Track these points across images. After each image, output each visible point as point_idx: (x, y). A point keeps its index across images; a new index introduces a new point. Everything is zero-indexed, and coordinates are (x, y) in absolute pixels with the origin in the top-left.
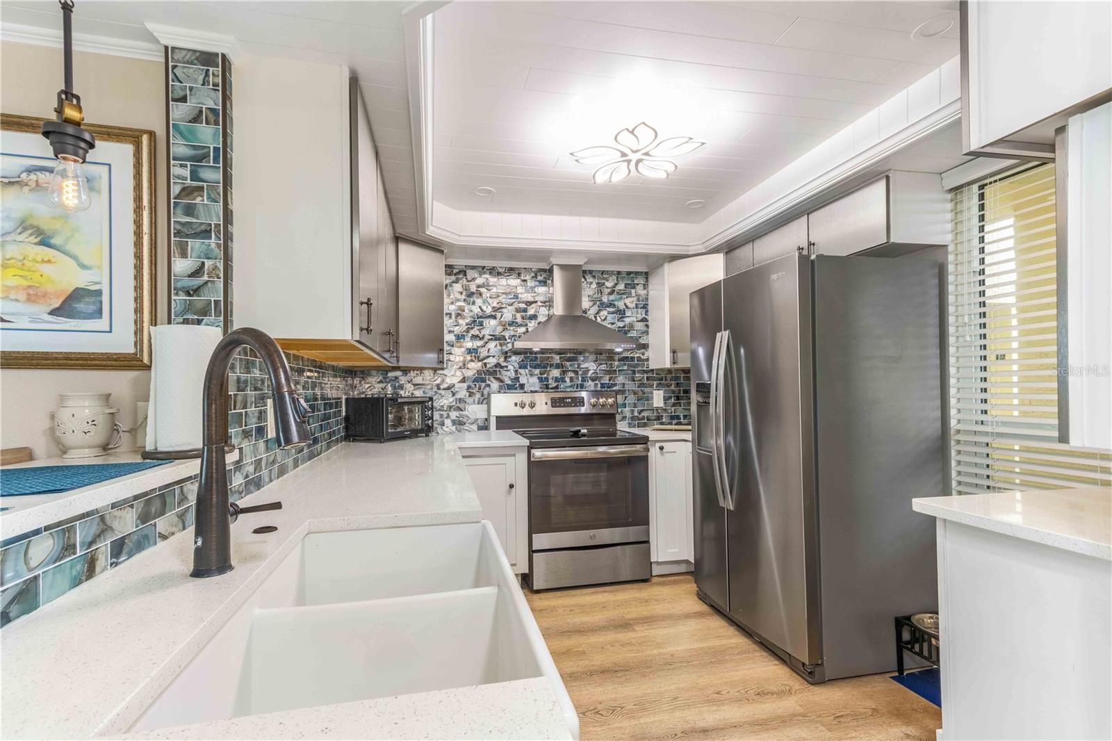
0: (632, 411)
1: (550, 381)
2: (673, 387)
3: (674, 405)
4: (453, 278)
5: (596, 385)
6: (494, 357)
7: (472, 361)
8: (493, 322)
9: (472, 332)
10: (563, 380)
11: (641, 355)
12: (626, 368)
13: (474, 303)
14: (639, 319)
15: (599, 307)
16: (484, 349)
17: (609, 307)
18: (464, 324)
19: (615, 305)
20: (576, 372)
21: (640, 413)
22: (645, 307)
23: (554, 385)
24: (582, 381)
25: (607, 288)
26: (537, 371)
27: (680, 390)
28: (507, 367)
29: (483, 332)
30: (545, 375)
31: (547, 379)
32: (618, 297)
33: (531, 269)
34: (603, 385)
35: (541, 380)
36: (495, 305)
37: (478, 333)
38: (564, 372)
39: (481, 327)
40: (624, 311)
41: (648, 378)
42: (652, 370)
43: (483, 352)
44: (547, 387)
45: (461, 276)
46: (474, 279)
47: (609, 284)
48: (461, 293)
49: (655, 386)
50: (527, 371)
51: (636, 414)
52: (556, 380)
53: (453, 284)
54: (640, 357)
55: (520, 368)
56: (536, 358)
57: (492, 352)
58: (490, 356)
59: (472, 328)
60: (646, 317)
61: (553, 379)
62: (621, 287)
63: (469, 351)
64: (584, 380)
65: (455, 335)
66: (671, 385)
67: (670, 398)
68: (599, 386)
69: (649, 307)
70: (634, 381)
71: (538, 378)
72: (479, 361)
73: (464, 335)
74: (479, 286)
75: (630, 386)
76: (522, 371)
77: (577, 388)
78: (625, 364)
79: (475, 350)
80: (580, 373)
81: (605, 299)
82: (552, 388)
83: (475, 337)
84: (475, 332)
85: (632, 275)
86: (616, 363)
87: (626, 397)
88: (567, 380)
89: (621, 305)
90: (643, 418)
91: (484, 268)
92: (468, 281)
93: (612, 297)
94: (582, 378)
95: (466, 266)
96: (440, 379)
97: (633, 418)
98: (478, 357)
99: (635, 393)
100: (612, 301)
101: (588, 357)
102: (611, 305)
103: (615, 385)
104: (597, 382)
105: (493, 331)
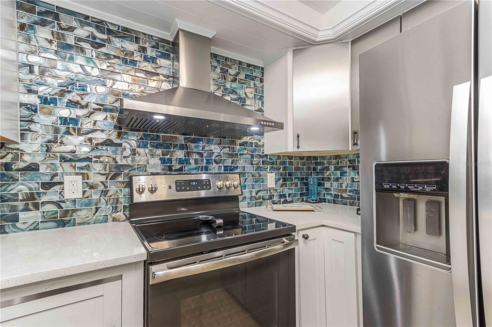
0: (251, 192)
1: (174, 162)
2: (281, 171)
3: (282, 186)
4: (36, 17)
5: (220, 167)
6: (103, 131)
7: (68, 132)
8: (101, 89)
9: (69, 97)
10: (187, 162)
11: (258, 142)
12: (245, 152)
13: (71, 59)
14: (256, 110)
15: (222, 91)
16: (88, 120)
17: (231, 93)
18: (56, 84)
19: (237, 93)
20: (201, 155)
21: (257, 194)
22: (261, 98)
23: (178, 166)
24: (206, 164)
25: (230, 75)
26: (159, 152)
27: (286, 173)
28: (120, 145)
29: (86, 99)
30: (168, 156)
31: (170, 160)
32: (240, 85)
33: (152, 36)
34: (226, 168)
35: (163, 161)
36: (104, 67)
37: (79, 99)
38: (188, 154)
39: (82, 92)
40: (245, 99)
41: (263, 162)
42: (266, 156)
43: (87, 125)
44: (170, 168)
45: (50, 19)
46: (71, 29)
47: (232, 71)
48: (51, 42)
49: (268, 169)
50: (147, 150)
51: (254, 194)
52: (180, 161)
53: (36, 26)
54: (257, 143)
55: (139, 147)
56: (158, 137)
57: (100, 125)
58: (97, 130)
59: (69, 92)
60: (262, 108)
61: (177, 161)
62: (242, 76)
63: (64, 121)
64: (208, 162)
65: (40, 97)
66: (280, 169)
67: (279, 179)
68: (223, 168)
69: (265, 99)
70: (252, 164)
71: (161, 159)
72: (79, 134)
73: (55, 99)
74: (79, 39)
75: (249, 169)
76: (141, 150)
77: (202, 170)
78: (245, 149)
79: (75, 121)
80: (205, 155)
81: (228, 85)
82: (176, 170)
83: (72, 104)
84: (73, 96)
85: (251, 68)
86: (238, 147)
87: (246, 179)
88: (192, 161)
89: (241, 93)
90: (260, 198)
91: (87, 17)
92: (62, 29)
93: (234, 85)
94: (207, 160)
95: (57, 7)
96: (10, 156)
97: (251, 198)
98: (79, 130)
99: (253, 176)
100: (234, 88)
101: (213, 140)
102: (233, 91)
103: (237, 168)
104: (221, 165)
105: (101, 99)
